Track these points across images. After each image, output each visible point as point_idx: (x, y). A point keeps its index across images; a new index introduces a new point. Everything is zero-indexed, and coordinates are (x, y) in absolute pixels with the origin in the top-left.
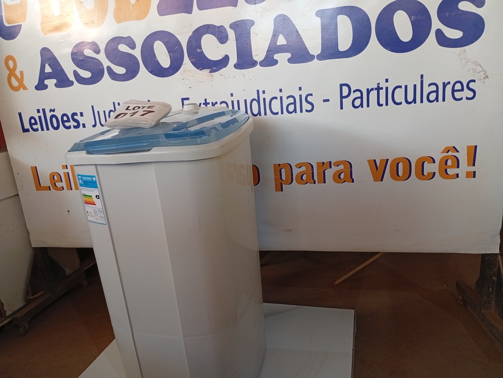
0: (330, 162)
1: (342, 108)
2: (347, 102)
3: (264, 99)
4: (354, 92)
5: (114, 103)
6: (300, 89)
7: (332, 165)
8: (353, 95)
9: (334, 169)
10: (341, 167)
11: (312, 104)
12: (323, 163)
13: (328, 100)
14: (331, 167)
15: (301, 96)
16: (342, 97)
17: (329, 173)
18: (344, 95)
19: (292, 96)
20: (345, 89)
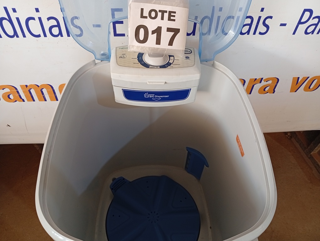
0: (262, 79)
1: (294, 33)
2: (302, 27)
3: (219, 17)
4: (314, 18)
5: (6, 9)
6: (262, 10)
7: (263, 80)
8: (311, 22)
9: (263, 83)
10: (270, 82)
11: (268, 27)
12: (256, 79)
13: (285, 25)
14: (261, 82)
15: (260, 17)
16: (300, 23)
17: (258, 87)
18: (302, 21)
19: (250, 17)
20: (307, 14)
